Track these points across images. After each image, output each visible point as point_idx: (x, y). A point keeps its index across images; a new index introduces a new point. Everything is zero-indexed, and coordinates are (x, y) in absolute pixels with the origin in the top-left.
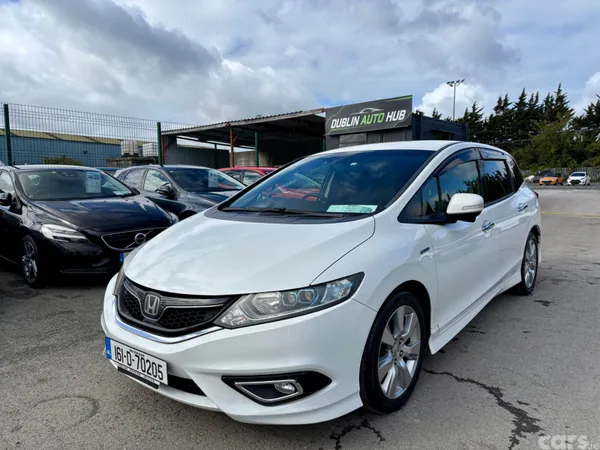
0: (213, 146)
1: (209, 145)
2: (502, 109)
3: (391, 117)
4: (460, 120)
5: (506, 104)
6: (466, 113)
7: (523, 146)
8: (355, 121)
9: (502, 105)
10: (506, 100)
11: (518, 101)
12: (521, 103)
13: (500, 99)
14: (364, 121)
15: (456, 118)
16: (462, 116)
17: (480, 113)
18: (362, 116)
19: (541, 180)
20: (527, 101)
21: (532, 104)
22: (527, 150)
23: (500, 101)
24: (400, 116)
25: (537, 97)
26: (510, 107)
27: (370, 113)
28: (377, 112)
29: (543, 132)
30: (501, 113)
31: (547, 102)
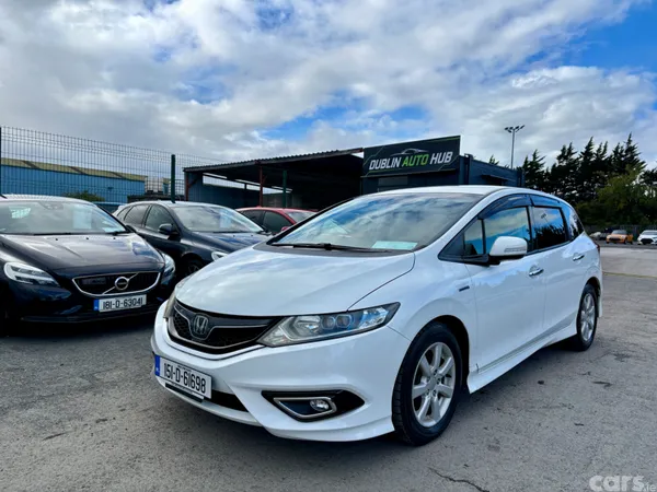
0: (242, 186)
1: (239, 185)
2: (566, 158)
3: (436, 159)
4: (519, 169)
5: (570, 153)
6: (526, 162)
7: (589, 200)
8: (396, 162)
9: (566, 154)
10: (570, 149)
11: (584, 150)
12: (587, 153)
13: (564, 149)
14: (405, 163)
15: (515, 167)
16: (521, 165)
17: (540, 162)
18: (404, 157)
19: (609, 237)
20: (594, 150)
21: (600, 154)
22: (592, 204)
23: (563, 150)
24: (447, 157)
25: (605, 147)
26: (574, 157)
27: (413, 153)
28: (420, 153)
29: (611, 186)
30: (564, 163)
31: (616, 152)
